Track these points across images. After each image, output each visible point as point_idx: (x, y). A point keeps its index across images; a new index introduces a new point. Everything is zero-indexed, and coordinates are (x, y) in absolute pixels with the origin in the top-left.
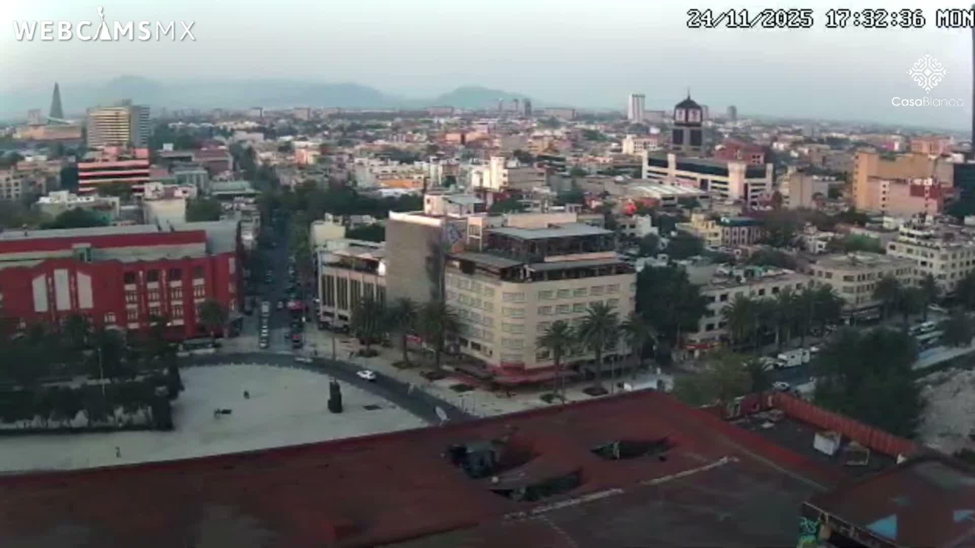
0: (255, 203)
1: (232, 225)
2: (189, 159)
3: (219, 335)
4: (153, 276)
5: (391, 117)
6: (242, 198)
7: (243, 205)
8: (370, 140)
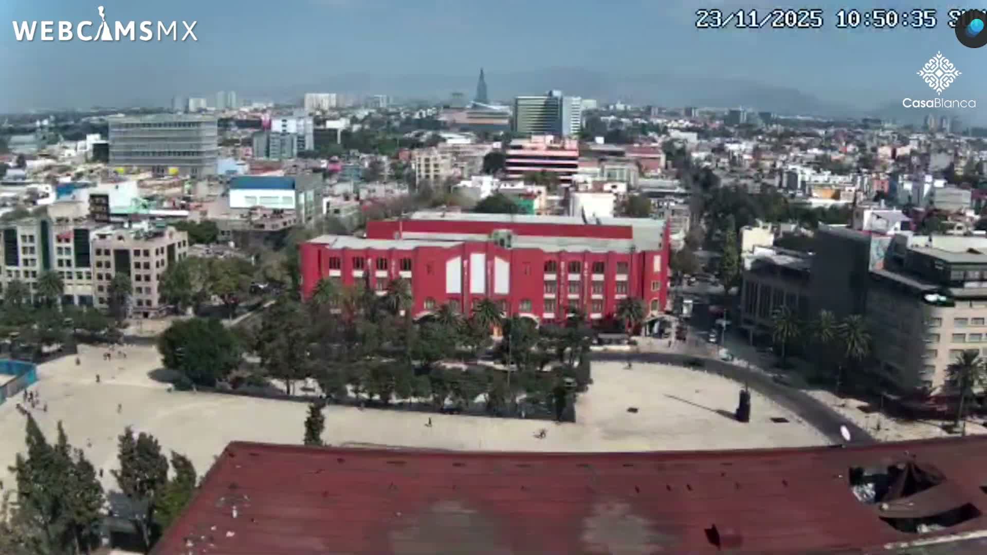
0: (685, 203)
1: (660, 224)
2: (621, 154)
3: (637, 332)
4: (574, 267)
5: (826, 126)
6: (673, 198)
7: (672, 204)
8: (804, 148)
